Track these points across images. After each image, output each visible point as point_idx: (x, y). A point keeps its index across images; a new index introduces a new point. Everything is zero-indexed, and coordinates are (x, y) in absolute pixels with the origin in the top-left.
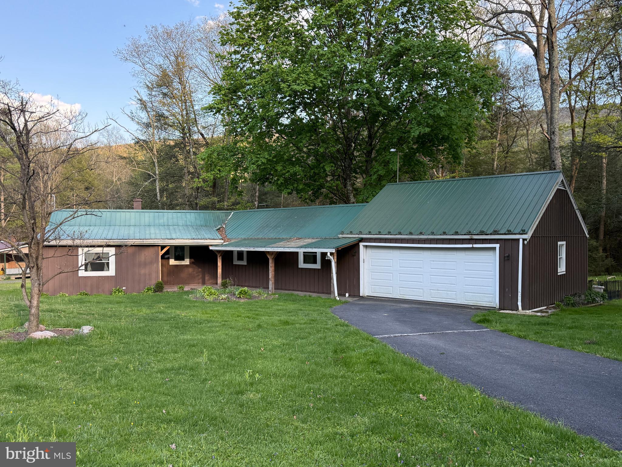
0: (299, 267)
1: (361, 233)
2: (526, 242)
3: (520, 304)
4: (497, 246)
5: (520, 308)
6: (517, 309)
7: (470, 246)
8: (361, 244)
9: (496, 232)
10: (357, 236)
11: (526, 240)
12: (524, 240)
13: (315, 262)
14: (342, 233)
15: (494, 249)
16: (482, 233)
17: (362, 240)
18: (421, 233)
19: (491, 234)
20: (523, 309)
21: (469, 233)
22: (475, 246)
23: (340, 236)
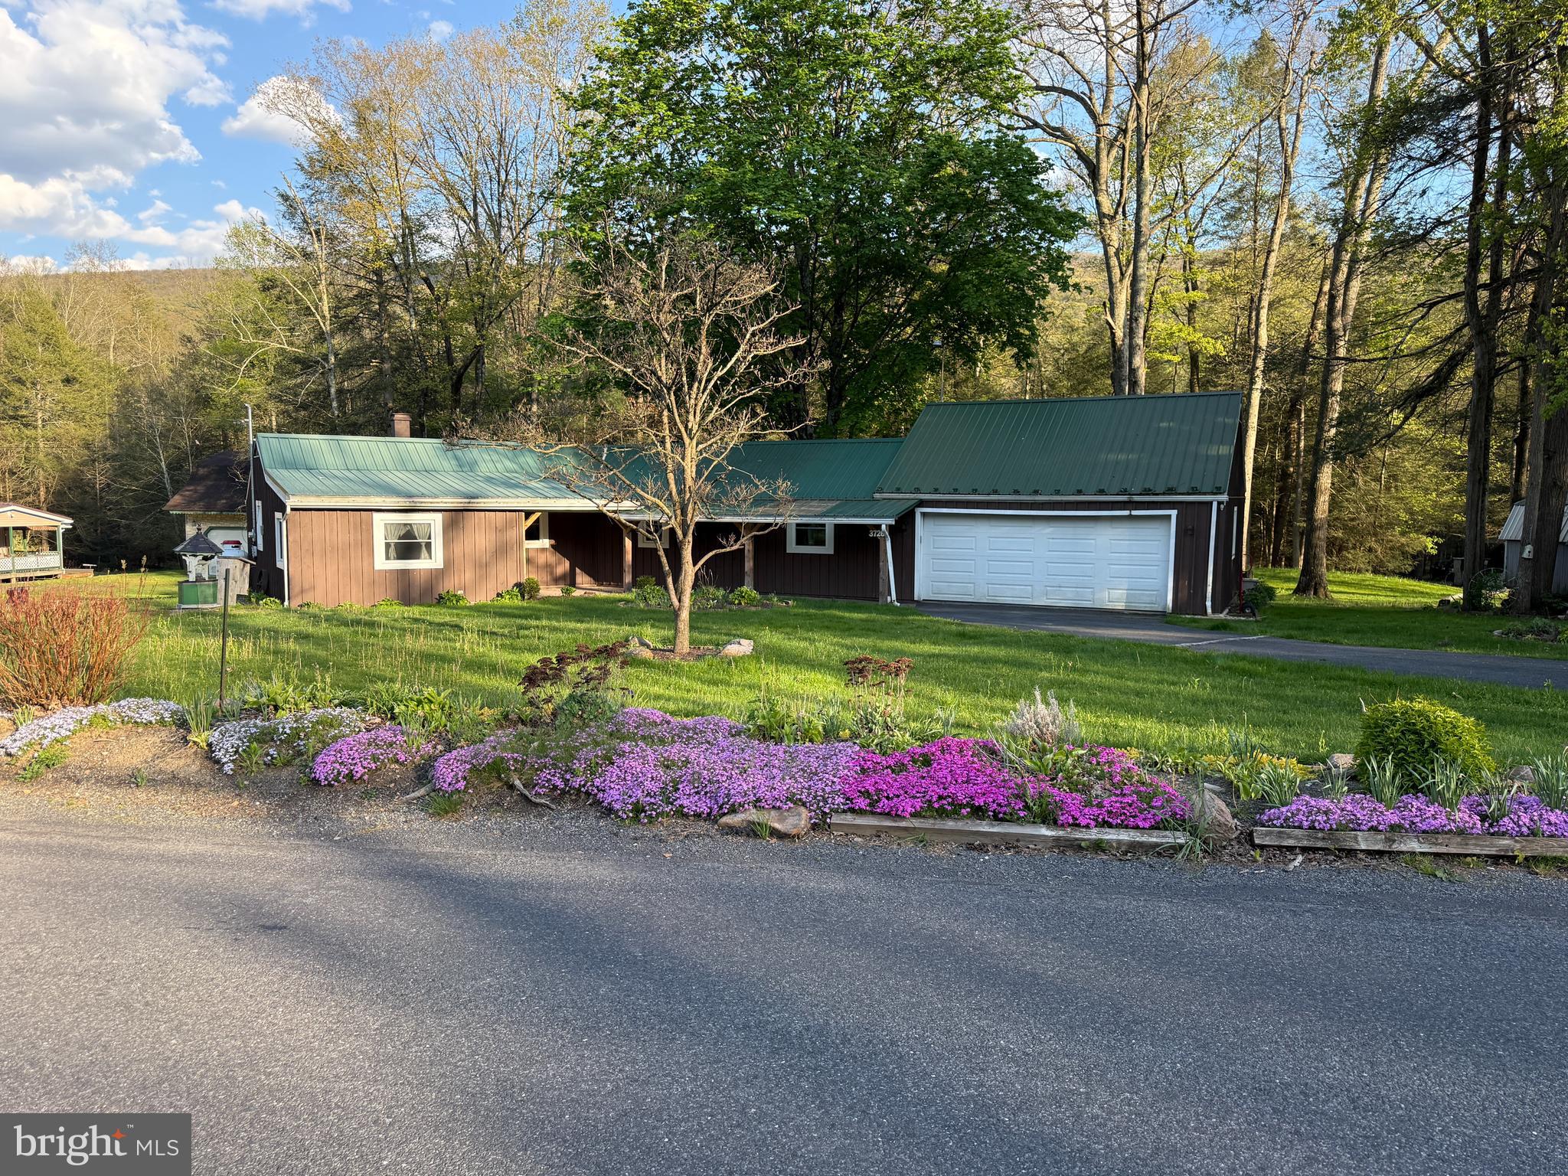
0: (788, 551)
1: (918, 491)
2: (1222, 506)
3: (1209, 604)
4: (1174, 513)
5: (1209, 610)
6: (1205, 613)
7: (1126, 513)
8: (919, 511)
9: (1170, 491)
10: (912, 496)
11: (1222, 503)
12: (1219, 503)
13: (821, 542)
14: (881, 491)
15: (1169, 516)
16: (1147, 492)
17: (922, 503)
18: (1036, 492)
19: (1164, 494)
20: (1214, 611)
21: (1124, 492)
22: (1134, 513)
23: (877, 496)
